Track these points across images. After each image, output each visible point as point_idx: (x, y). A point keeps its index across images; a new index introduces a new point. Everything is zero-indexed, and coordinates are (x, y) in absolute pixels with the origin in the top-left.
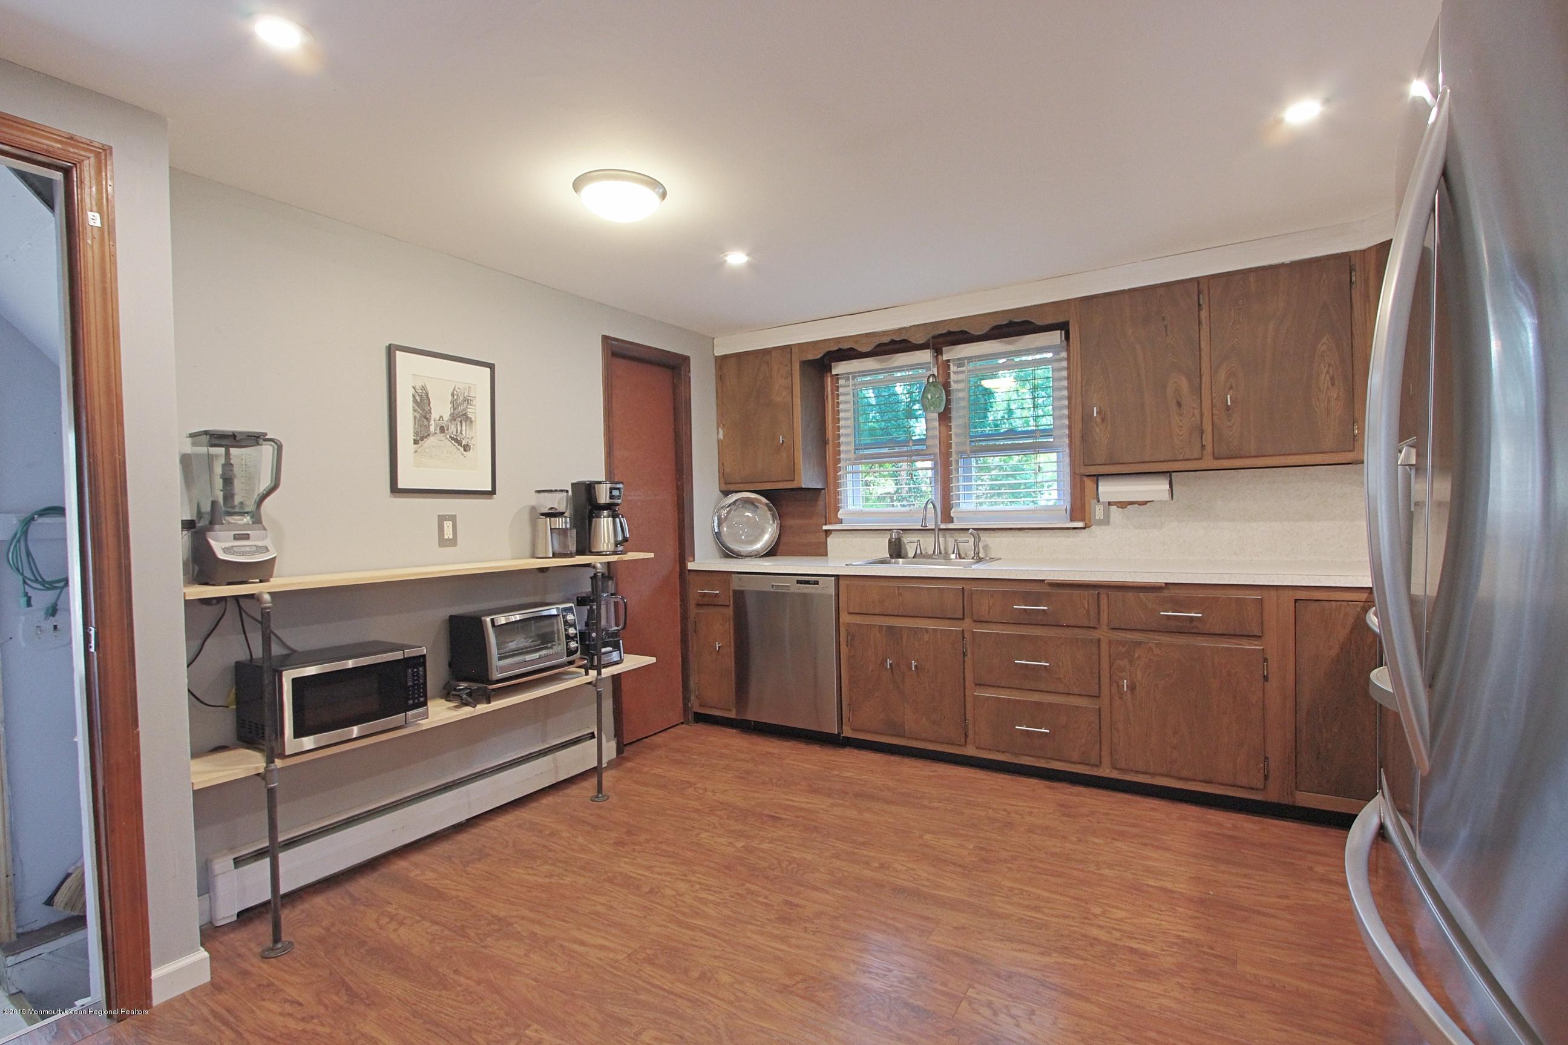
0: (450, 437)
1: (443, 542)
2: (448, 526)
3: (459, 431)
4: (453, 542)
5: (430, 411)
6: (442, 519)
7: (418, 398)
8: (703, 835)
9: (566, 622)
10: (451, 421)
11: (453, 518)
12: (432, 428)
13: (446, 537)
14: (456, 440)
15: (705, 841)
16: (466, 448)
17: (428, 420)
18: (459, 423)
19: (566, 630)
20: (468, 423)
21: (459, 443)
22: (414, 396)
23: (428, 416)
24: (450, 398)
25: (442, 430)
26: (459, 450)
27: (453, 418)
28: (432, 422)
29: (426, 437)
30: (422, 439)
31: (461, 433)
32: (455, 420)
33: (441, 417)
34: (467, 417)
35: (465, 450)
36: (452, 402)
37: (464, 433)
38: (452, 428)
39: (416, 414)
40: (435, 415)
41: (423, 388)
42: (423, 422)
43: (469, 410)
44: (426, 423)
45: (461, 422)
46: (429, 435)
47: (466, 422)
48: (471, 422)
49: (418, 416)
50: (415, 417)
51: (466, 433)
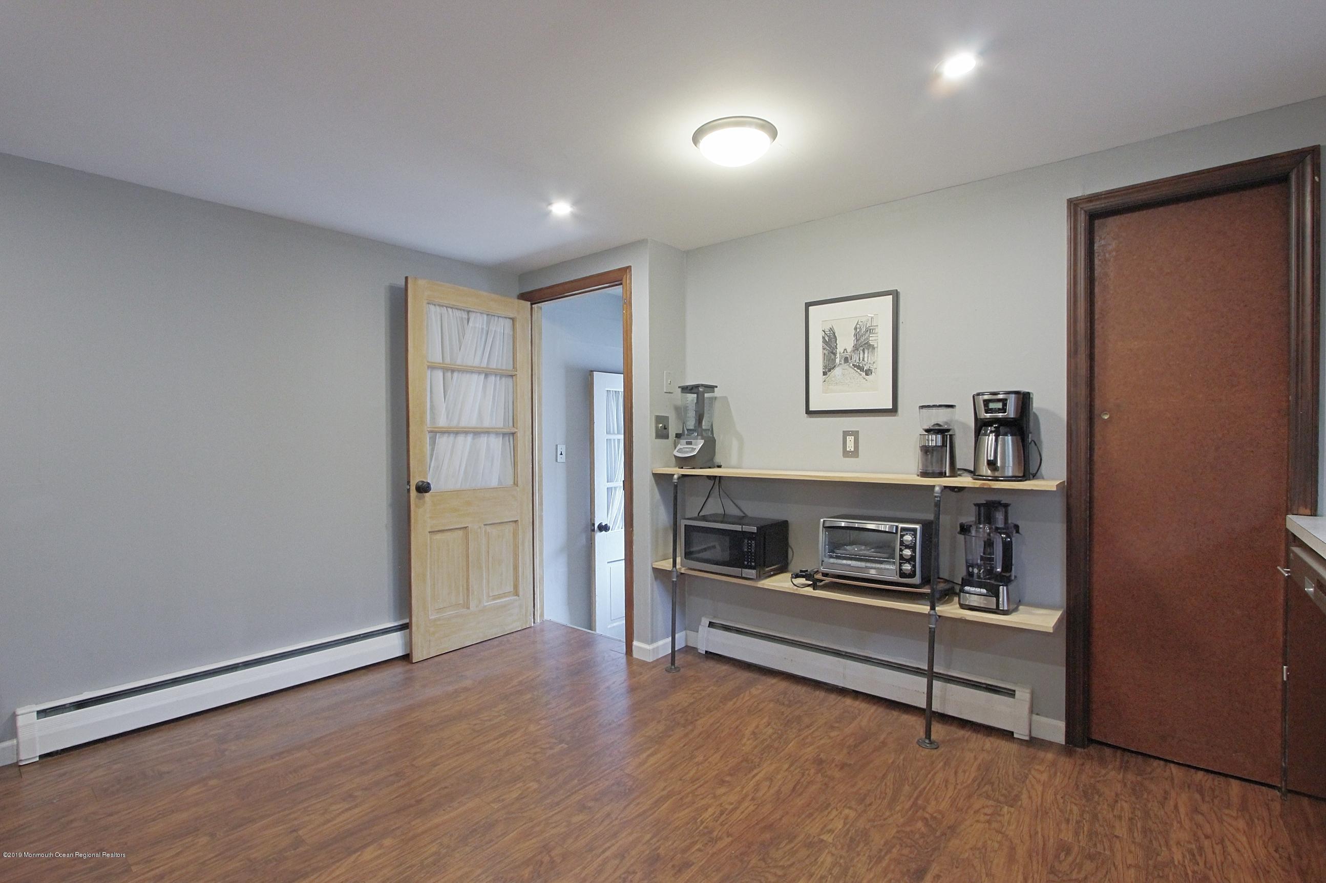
0: (853, 365)
1: (846, 454)
2: (850, 440)
3: (861, 359)
4: (855, 453)
5: (836, 346)
6: (846, 434)
7: (827, 339)
10: (854, 351)
11: (856, 434)
12: (838, 361)
13: (848, 449)
14: (859, 367)
16: (868, 372)
17: (835, 354)
18: (861, 352)
20: (870, 350)
21: (861, 369)
22: (824, 338)
23: (834, 351)
24: (853, 332)
25: (846, 360)
26: (861, 375)
27: (856, 348)
28: (838, 355)
29: (833, 368)
30: (830, 371)
31: (863, 360)
32: (857, 350)
33: (845, 349)
34: (870, 345)
35: (867, 374)
36: (855, 335)
37: (866, 359)
38: (855, 357)
39: (825, 351)
40: (840, 349)
41: (831, 329)
42: (831, 357)
43: (871, 339)
44: (833, 356)
45: (863, 351)
46: (835, 366)
47: (868, 349)
48: (874, 348)
49: (826, 352)
50: (824, 354)
51: (868, 359)
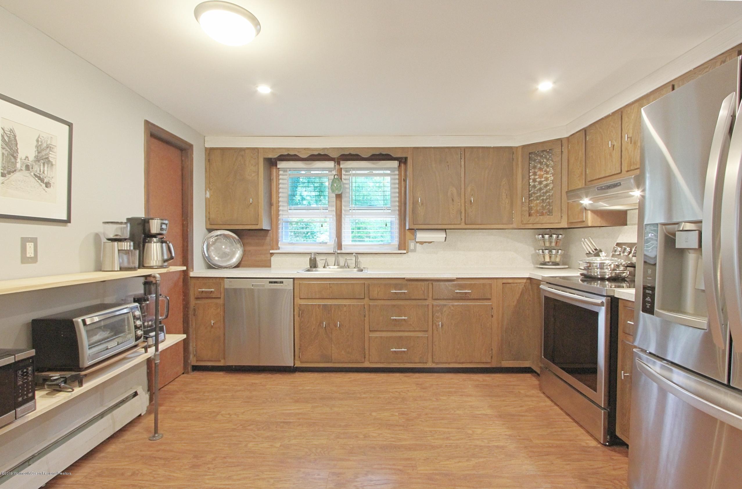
0: (35, 175)
1: (25, 259)
2: (30, 247)
3: (42, 171)
4: (34, 259)
5: (17, 150)
6: (24, 241)
7: (6, 139)
8: (250, 445)
9: (134, 317)
10: (35, 161)
11: (34, 240)
12: (19, 165)
13: (28, 256)
14: (39, 178)
15: (253, 448)
16: (48, 185)
17: (15, 158)
18: (42, 164)
19: (134, 322)
20: (50, 165)
21: (42, 180)
22: (2, 136)
23: (15, 155)
24: (35, 143)
25: (27, 168)
26: (41, 185)
27: (38, 159)
28: (19, 160)
29: (13, 172)
30: (9, 173)
31: (44, 172)
32: (39, 161)
33: (27, 157)
34: (49, 161)
35: (47, 187)
36: (37, 147)
37: (46, 172)
38: (36, 168)
39: (4, 151)
40: (21, 155)
41: (11, 131)
42: (10, 159)
43: (50, 155)
44: (13, 160)
45: (44, 164)
46: (15, 171)
47: (48, 164)
48: (52, 165)
49: (6, 153)
50: (3, 154)
51: (47, 173)
